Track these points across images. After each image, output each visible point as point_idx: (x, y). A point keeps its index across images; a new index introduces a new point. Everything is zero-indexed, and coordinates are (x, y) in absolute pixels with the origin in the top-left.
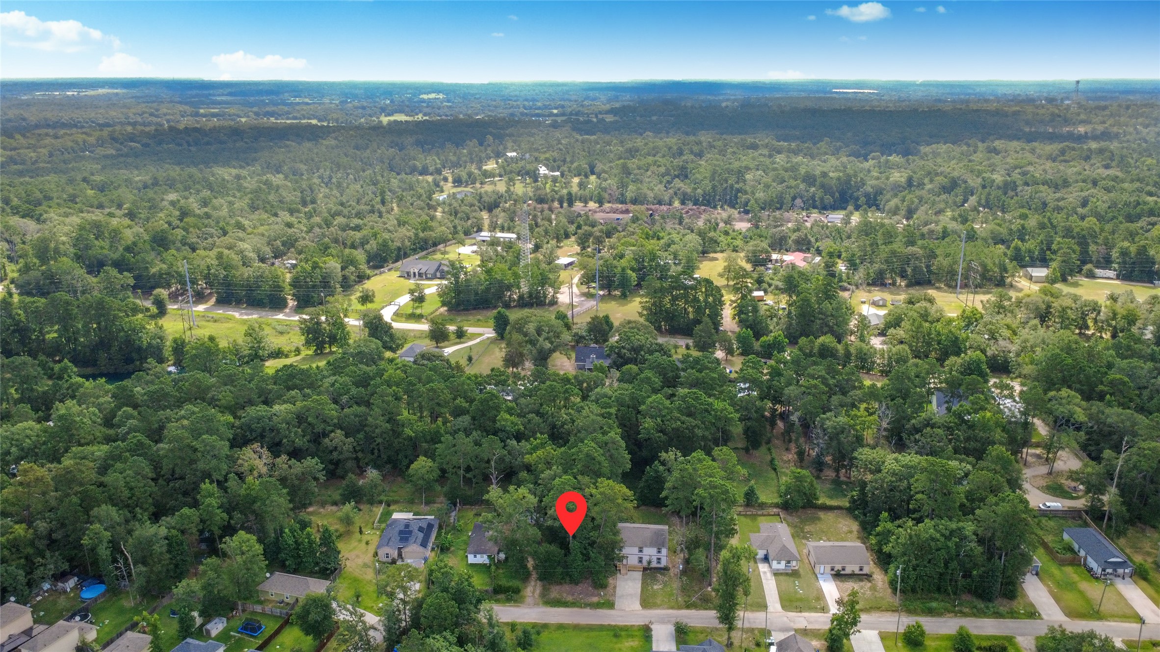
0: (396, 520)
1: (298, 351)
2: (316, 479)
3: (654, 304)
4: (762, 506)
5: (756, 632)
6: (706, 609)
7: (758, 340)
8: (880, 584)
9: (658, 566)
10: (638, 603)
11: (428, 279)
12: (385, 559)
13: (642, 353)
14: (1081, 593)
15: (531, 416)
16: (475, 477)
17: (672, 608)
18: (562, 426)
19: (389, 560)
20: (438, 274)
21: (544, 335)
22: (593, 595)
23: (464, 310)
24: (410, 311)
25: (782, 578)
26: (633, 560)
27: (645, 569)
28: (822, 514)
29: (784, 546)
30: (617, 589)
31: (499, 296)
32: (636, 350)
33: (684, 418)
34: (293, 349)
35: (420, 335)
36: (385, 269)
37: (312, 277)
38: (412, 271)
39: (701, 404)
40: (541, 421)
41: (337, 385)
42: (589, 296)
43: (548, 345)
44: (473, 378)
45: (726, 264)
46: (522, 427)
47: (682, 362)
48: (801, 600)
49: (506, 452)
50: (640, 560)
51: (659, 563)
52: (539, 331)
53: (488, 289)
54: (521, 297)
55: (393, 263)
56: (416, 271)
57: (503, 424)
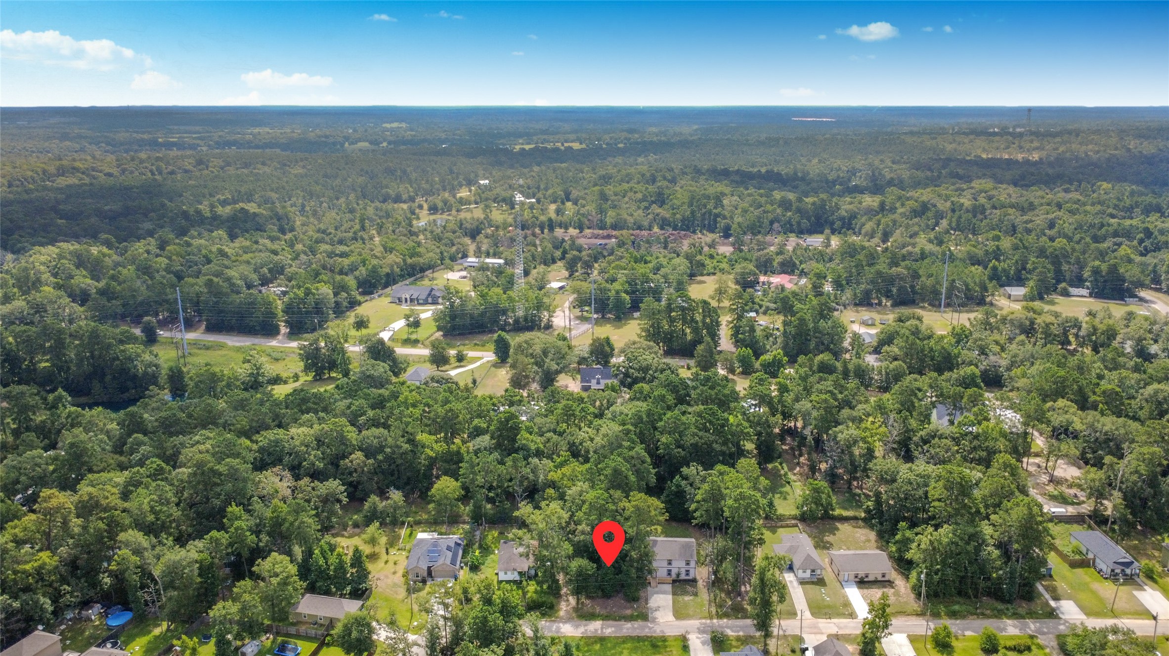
0: (422, 540)
1: (296, 377)
2: (339, 501)
3: (652, 326)
4: (781, 518)
5: (790, 639)
6: (737, 618)
7: (757, 359)
8: (903, 590)
9: (687, 577)
10: (671, 614)
11: (419, 304)
12: (416, 578)
13: (651, 372)
14: (1094, 593)
15: (548, 435)
16: (497, 495)
17: (705, 617)
18: (581, 444)
19: (419, 579)
20: (430, 300)
21: (550, 356)
22: (626, 608)
23: (460, 334)
24: (405, 337)
25: (808, 586)
26: (662, 573)
27: (674, 581)
28: (839, 525)
29: (808, 555)
30: (649, 600)
31: (495, 321)
32: (645, 369)
33: (701, 434)
34: (292, 375)
35: (420, 359)
36: (376, 295)
37: (305, 303)
38: (403, 297)
39: (718, 419)
40: (560, 438)
41: (353, 408)
42: (583, 319)
43: (554, 367)
44: (488, 399)
45: (717, 286)
46: (541, 446)
47: (692, 380)
48: (829, 607)
49: (529, 470)
50: (669, 573)
51: (687, 575)
52: (545, 353)
53: (483, 314)
54: (517, 321)
55: (382, 289)
56: (408, 297)
57: (524, 442)
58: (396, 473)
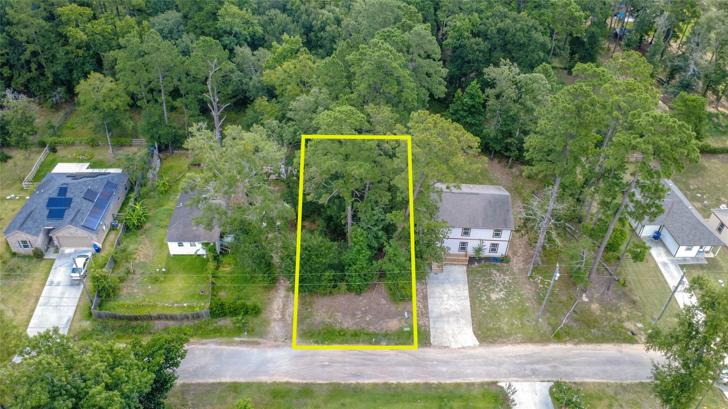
6: (589, 341)
9: (493, 255)
10: (469, 330)
12: (22, 251)
15: (273, 12)
17: (530, 340)
18: (323, 29)
19: (29, 251)
22: (389, 316)
25: (693, 271)
26: (451, 249)
27: (472, 260)
30: (430, 301)
40: (289, 19)
46: (260, 30)
49: (233, 66)
50: (463, 246)
51: (494, 250)
57: (228, 19)
58: (33, 66)
